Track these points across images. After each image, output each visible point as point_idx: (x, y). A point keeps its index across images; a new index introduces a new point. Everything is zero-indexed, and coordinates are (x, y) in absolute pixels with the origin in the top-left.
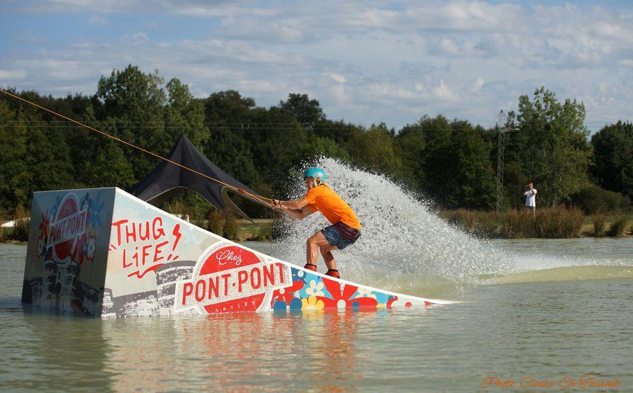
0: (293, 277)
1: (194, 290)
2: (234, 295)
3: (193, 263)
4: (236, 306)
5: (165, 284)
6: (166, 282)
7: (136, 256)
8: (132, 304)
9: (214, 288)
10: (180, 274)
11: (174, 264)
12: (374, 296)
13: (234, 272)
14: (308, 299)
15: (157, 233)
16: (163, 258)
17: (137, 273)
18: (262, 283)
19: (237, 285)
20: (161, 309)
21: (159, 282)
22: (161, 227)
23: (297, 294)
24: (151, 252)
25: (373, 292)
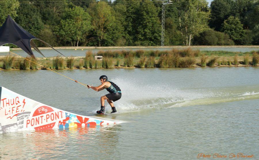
0: (66, 116)
1: (30, 122)
2: (45, 123)
3: (30, 113)
4: (45, 127)
5: (20, 121)
6: (20, 120)
7: (10, 111)
8: (8, 128)
9: (37, 121)
10: (25, 117)
11: (23, 113)
12: (95, 122)
13: (45, 115)
14: (71, 123)
15: (17, 102)
16: (19, 111)
17: (10, 117)
18: (55, 118)
19: (46, 120)
20: (18, 129)
21: (18, 120)
22: (18, 100)
23: (67, 122)
24: (15, 109)
25: (95, 120)
